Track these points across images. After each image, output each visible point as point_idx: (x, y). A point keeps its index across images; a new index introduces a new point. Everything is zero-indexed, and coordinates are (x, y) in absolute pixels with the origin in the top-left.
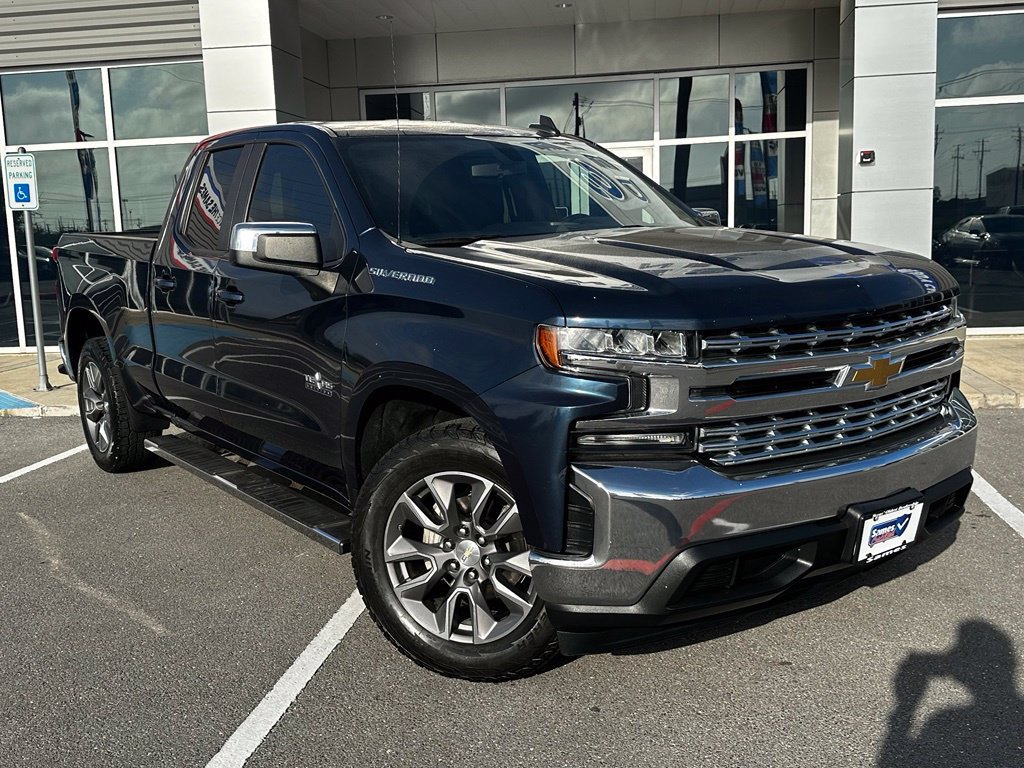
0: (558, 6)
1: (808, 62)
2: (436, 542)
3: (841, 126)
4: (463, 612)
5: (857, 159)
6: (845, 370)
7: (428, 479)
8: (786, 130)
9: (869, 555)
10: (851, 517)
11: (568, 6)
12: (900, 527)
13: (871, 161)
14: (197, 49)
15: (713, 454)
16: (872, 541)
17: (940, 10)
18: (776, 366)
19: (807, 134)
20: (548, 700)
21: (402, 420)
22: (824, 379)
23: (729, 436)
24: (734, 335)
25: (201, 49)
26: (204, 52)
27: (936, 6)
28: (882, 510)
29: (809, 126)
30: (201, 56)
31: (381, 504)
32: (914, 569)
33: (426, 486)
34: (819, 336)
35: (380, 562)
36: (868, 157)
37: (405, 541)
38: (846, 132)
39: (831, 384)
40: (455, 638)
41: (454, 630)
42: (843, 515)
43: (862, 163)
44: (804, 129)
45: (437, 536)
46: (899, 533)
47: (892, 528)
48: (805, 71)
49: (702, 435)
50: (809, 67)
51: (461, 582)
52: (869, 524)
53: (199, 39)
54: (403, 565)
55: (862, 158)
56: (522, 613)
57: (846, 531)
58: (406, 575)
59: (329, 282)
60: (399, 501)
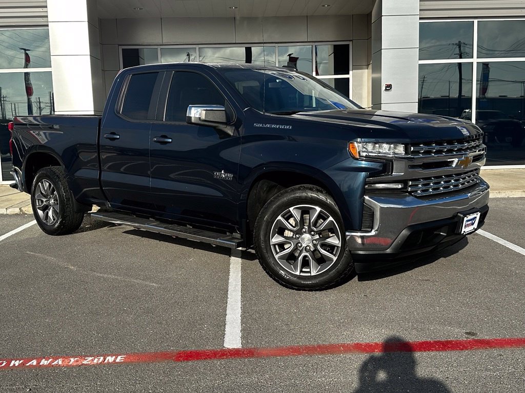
0: (230, 8)
1: (350, 41)
2: (291, 236)
3: (373, 72)
4: (305, 263)
5: (383, 88)
6: (456, 160)
7: (291, 209)
8: (335, 74)
9: (464, 232)
10: (459, 216)
11: (236, 8)
12: (473, 222)
13: (391, 89)
14: (46, 22)
15: (413, 192)
16: (465, 227)
17: (421, 19)
18: (434, 157)
19: (350, 76)
20: (345, 295)
21: (265, 189)
22: (449, 164)
23: (418, 185)
24: (422, 145)
25: (48, 22)
26: (49, 24)
27: (418, 17)
28: (469, 214)
29: (351, 72)
30: (47, 26)
31: (269, 220)
32: (458, 252)
33: (290, 212)
34: (446, 147)
35: (268, 245)
36: (389, 87)
37: (279, 236)
38: (376, 75)
39: (451, 166)
40: (302, 274)
41: (301, 271)
42: (456, 216)
43: (386, 90)
44: (349, 74)
45: (292, 233)
46: (473, 224)
47: (471, 222)
48: (348, 45)
49: (410, 184)
50: (350, 43)
51: (304, 251)
52: (465, 219)
53: (47, 17)
54: (277, 246)
55: (386, 87)
56: (333, 261)
57: (457, 222)
58: (278, 251)
59: (230, 131)
60: (277, 219)
